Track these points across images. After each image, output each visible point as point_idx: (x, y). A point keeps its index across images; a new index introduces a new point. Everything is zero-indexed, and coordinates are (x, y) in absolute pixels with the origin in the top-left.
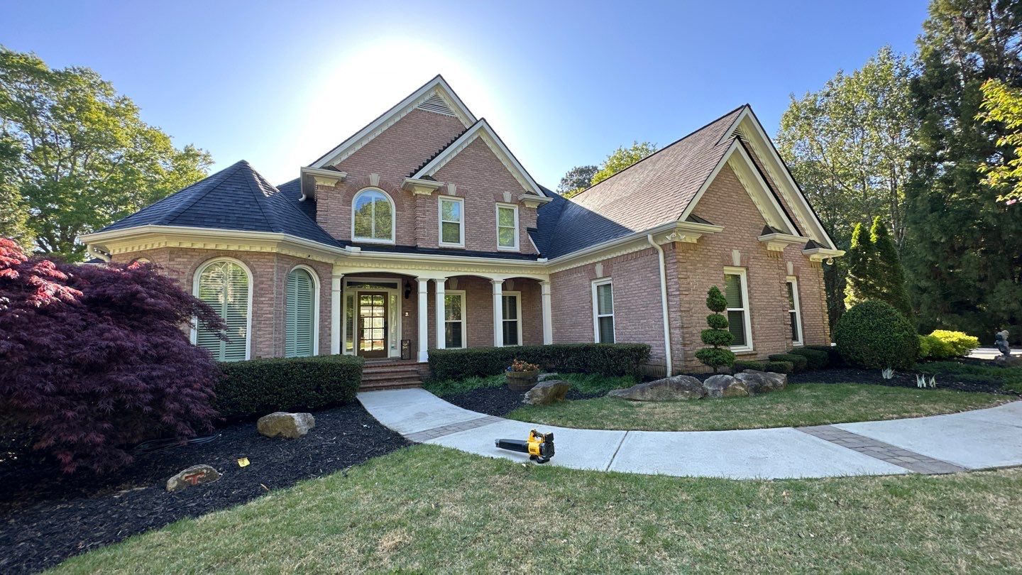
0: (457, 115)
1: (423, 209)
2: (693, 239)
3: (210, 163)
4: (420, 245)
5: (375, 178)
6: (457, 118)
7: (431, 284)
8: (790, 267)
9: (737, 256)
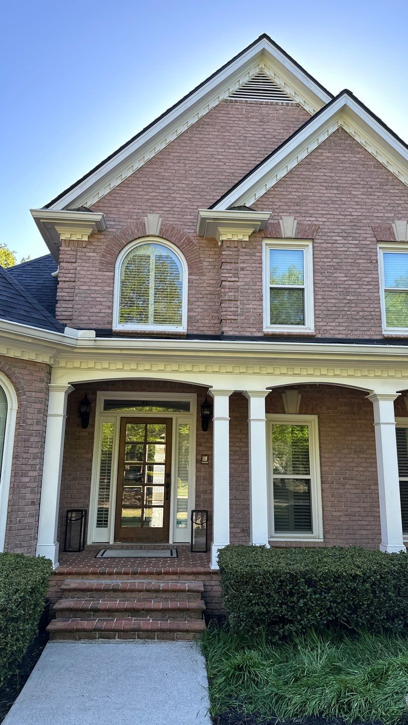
0: (298, 100)
1: (233, 265)
4: (228, 330)
5: (153, 222)
6: (298, 105)
7: (239, 402)
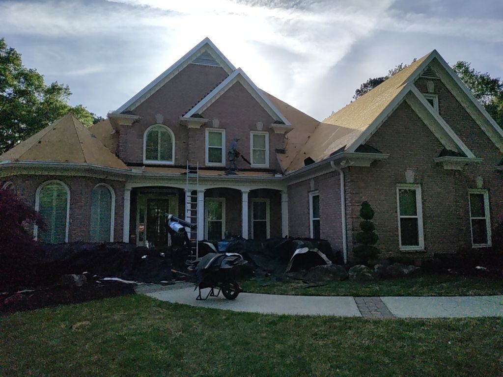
0: (221, 65)
1: (193, 138)
2: (367, 164)
3: (69, 94)
5: (160, 118)
6: (221, 68)
7: (194, 193)
8: (480, 182)
9: (410, 175)
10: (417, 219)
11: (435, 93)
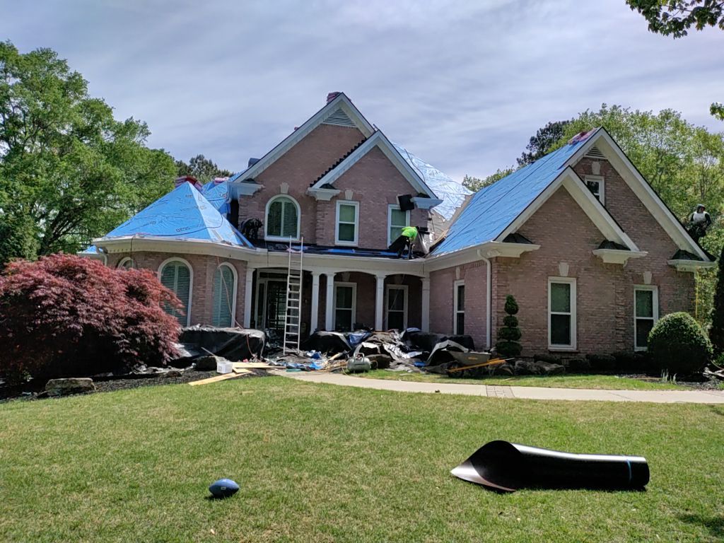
0: (357, 126)
1: (322, 212)
2: (517, 255)
4: (319, 242)
5: (284, 188)
6: (357, 129)
8: (648, 277)
9: (564, 268)
10: (569, 316)
11: (601, 175)
